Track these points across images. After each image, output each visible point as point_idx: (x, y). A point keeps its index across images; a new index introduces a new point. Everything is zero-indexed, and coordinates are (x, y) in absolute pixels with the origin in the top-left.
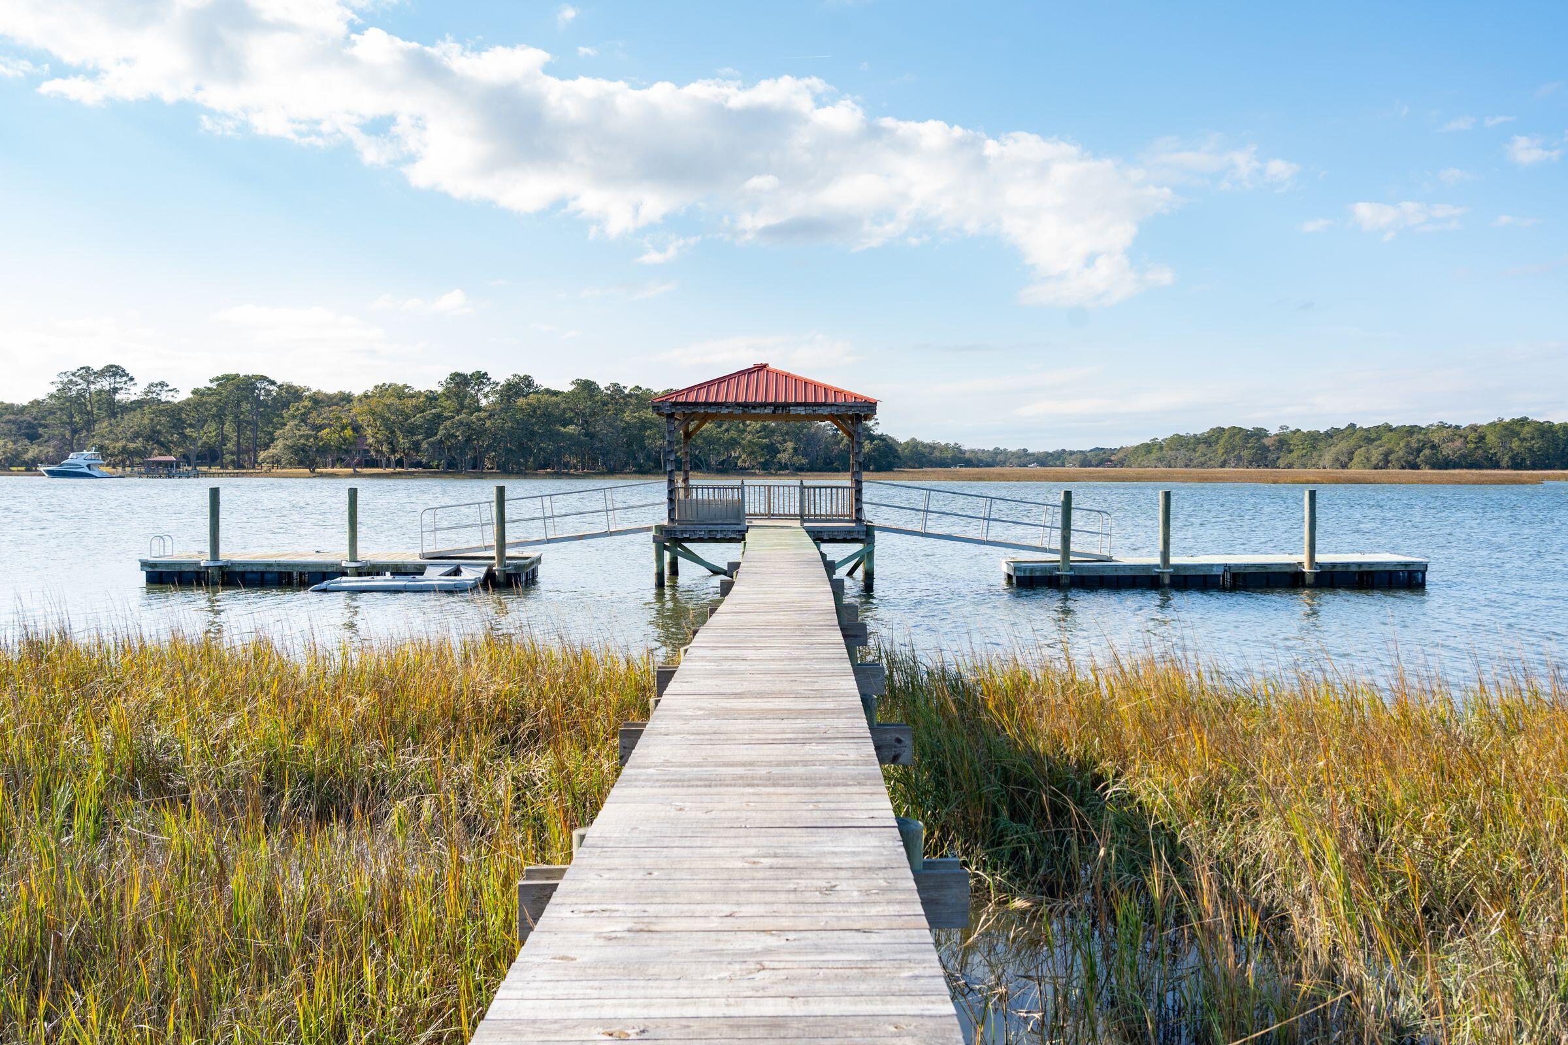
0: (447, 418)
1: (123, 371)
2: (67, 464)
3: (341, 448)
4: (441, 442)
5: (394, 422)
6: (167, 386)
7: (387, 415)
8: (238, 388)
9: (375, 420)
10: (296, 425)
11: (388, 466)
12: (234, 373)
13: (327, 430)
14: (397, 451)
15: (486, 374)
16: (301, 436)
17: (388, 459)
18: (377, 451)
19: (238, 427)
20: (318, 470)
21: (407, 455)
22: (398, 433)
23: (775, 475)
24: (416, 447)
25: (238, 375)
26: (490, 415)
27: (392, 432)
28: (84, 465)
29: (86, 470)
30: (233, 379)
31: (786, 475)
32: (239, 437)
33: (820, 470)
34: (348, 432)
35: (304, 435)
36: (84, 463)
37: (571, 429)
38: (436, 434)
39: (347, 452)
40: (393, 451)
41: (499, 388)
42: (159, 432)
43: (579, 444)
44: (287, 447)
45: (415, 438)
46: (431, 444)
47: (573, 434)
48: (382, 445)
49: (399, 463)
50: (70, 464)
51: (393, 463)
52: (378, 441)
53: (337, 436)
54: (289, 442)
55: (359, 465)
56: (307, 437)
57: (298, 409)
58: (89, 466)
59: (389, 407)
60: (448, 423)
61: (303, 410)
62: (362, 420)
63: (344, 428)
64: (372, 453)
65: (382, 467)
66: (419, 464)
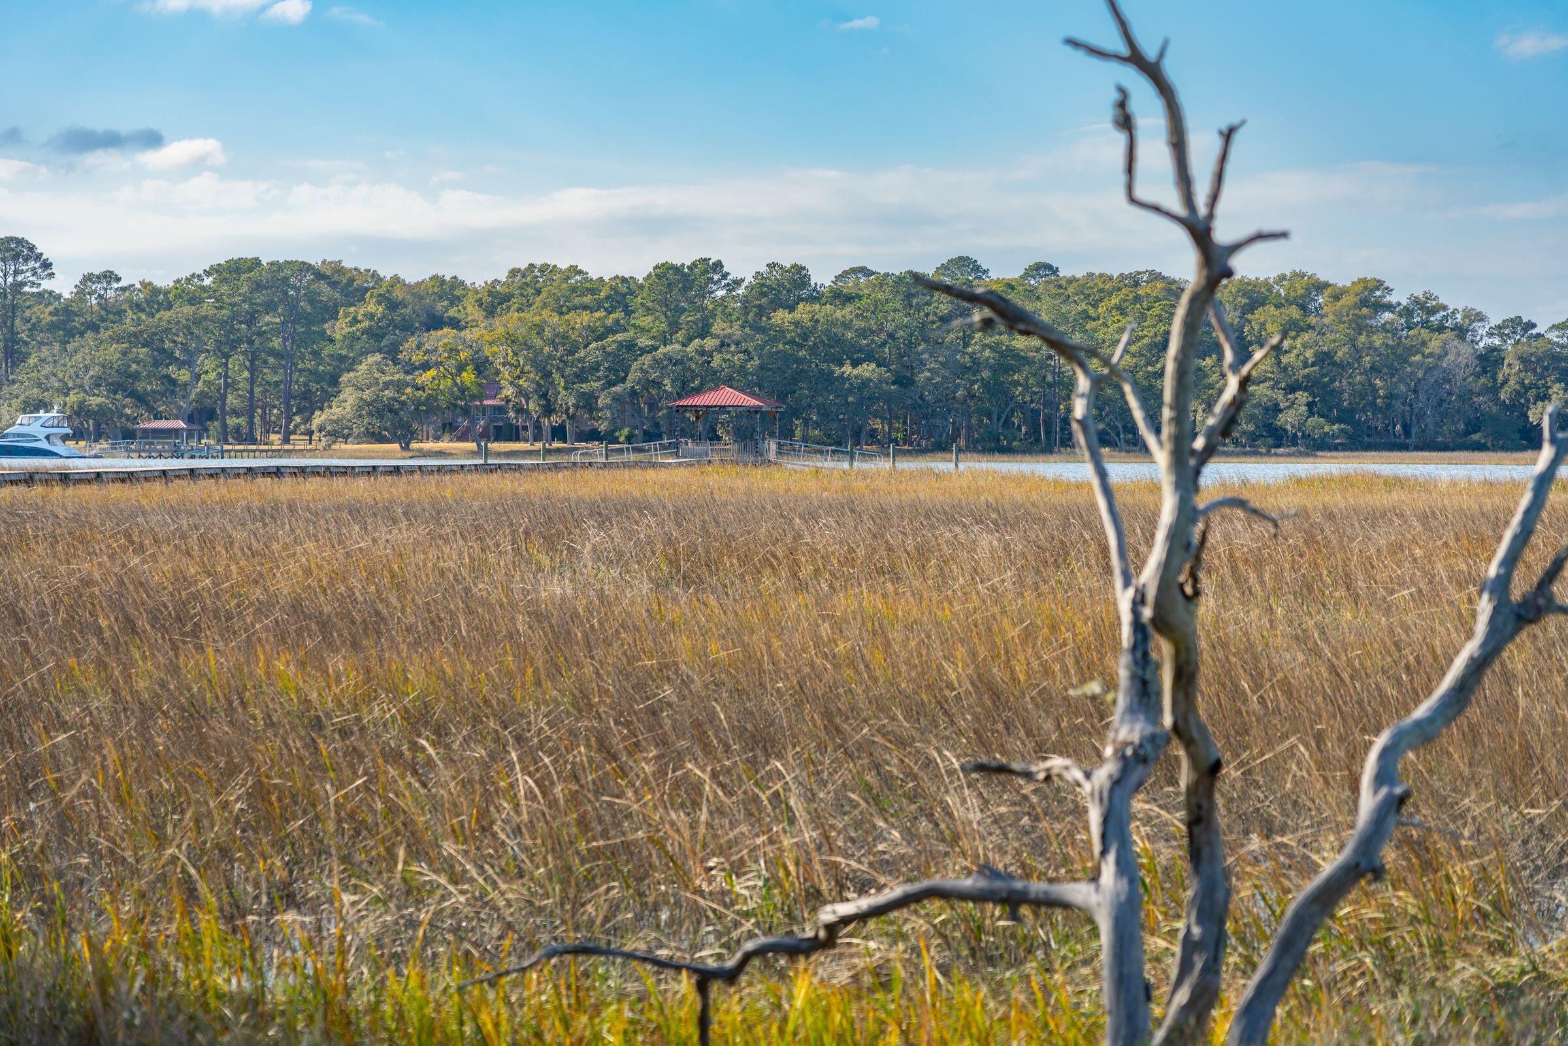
0: (644, 351)
1: (32, 248)
2: (14, 435)
3: (455, 406)
4: (633, 393)
5: (550, 357)
6: (118, 280)
7: (538, 342)
8: (259, 286)
9: (516, 354)
10: (378, 363)
11: (537, 438)
12: (250, 256)
13: (432, 372)
14: (554, 410)
15: (719, 265)
16: (387, 385)
17: (538, 426)
18: (519, 410)
19: (252, 362)
20: (414, 445)
21: (572, 418)
22: (556, 376)
23: (1268, 454)
24: (588, 402)
25: (256, 262)
26: (722, 344)
27: (547, 375)
28: (42, 436)
29: (44, 445)
30: (250, 269)
31: (1289, 455)
32: (252, 381)
33: (1444, 448)
34: (468, 377)
35: (391, 382)
36: (41, 433)
37: (867, 370)
38: (623, 380)
39: (466, 412)
40: (548, 410)
41: (741, 291)
42: (136, 376)
43: (888, 398)
44: (362, 405)
45: (585, 387)
46: (617, 398)
47: (870, 380)
48: (528, 400)
49: (559, 433)
50: (19, 435)
51: (546, 432)
52: (521, 392)
53: (449, 382)
54: (368, 395)
55: (485, 436)
56: (400, 386)
57: (355, 321)
58: (47, 437)
59: (539, 329)
60: (647, 359)
61: (366, 324)
62: (494, 354)
63: (461, 368)
64: (512, 414)
65: (526, 440)
66: (593, 436)
